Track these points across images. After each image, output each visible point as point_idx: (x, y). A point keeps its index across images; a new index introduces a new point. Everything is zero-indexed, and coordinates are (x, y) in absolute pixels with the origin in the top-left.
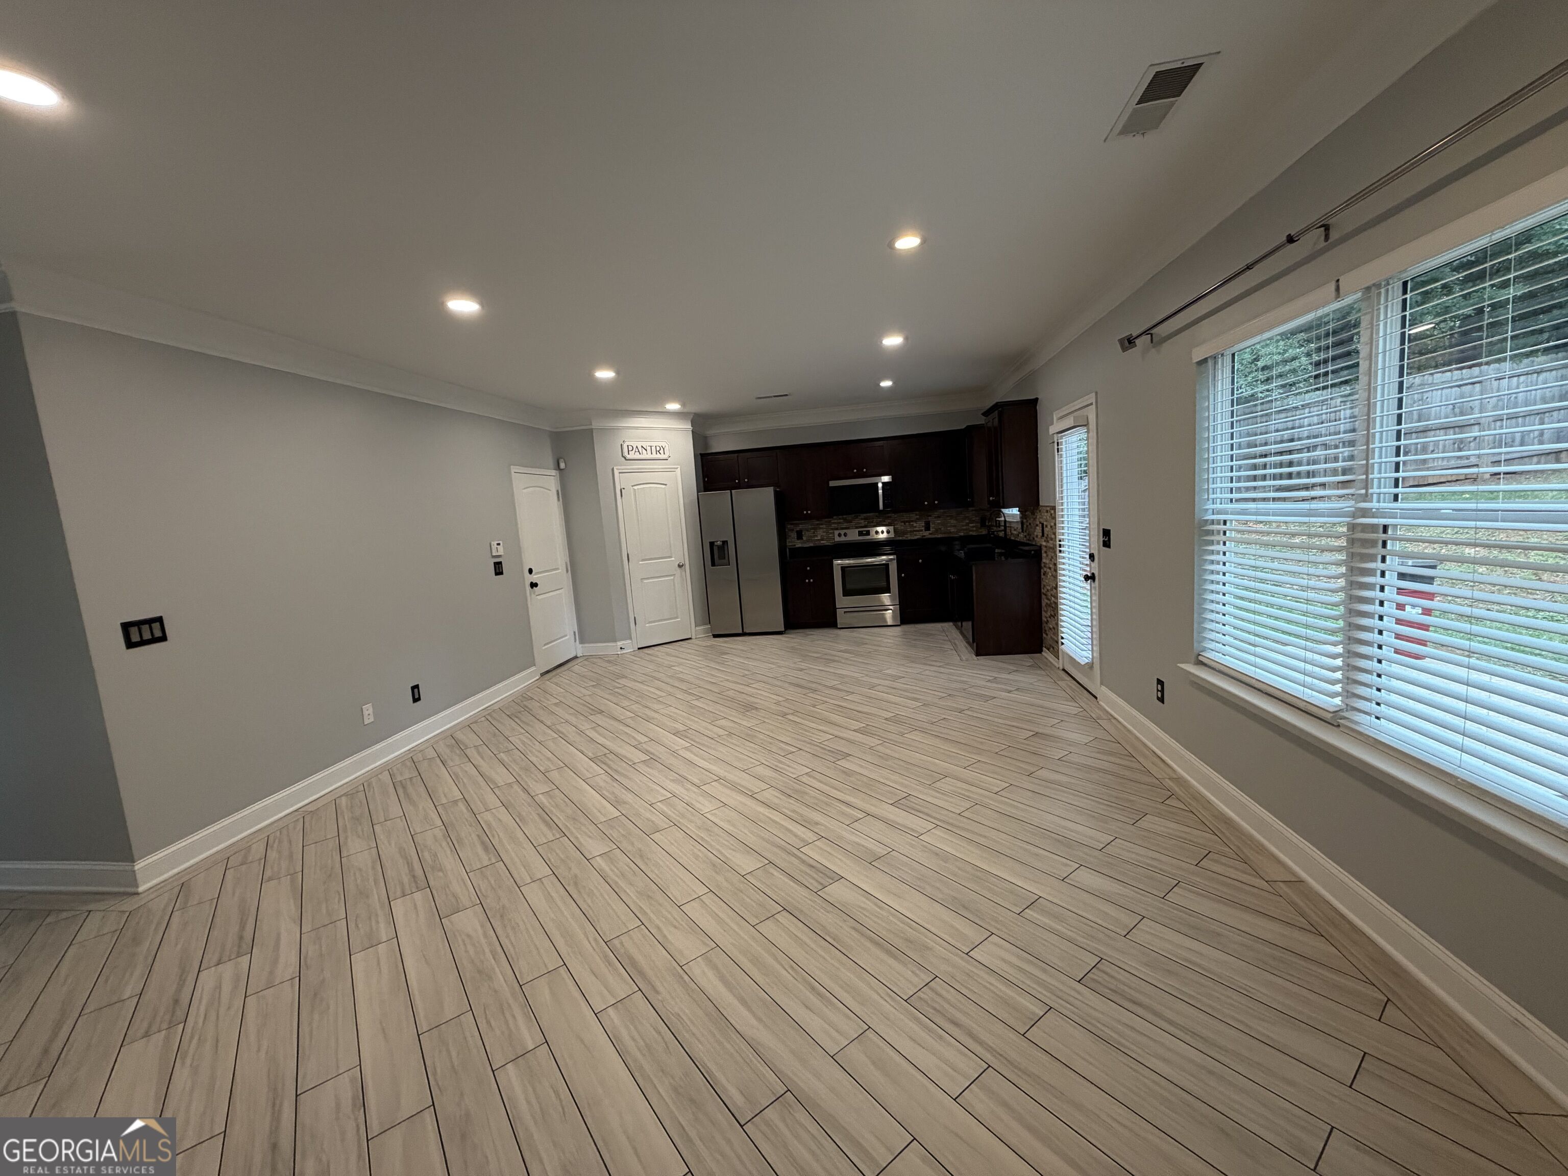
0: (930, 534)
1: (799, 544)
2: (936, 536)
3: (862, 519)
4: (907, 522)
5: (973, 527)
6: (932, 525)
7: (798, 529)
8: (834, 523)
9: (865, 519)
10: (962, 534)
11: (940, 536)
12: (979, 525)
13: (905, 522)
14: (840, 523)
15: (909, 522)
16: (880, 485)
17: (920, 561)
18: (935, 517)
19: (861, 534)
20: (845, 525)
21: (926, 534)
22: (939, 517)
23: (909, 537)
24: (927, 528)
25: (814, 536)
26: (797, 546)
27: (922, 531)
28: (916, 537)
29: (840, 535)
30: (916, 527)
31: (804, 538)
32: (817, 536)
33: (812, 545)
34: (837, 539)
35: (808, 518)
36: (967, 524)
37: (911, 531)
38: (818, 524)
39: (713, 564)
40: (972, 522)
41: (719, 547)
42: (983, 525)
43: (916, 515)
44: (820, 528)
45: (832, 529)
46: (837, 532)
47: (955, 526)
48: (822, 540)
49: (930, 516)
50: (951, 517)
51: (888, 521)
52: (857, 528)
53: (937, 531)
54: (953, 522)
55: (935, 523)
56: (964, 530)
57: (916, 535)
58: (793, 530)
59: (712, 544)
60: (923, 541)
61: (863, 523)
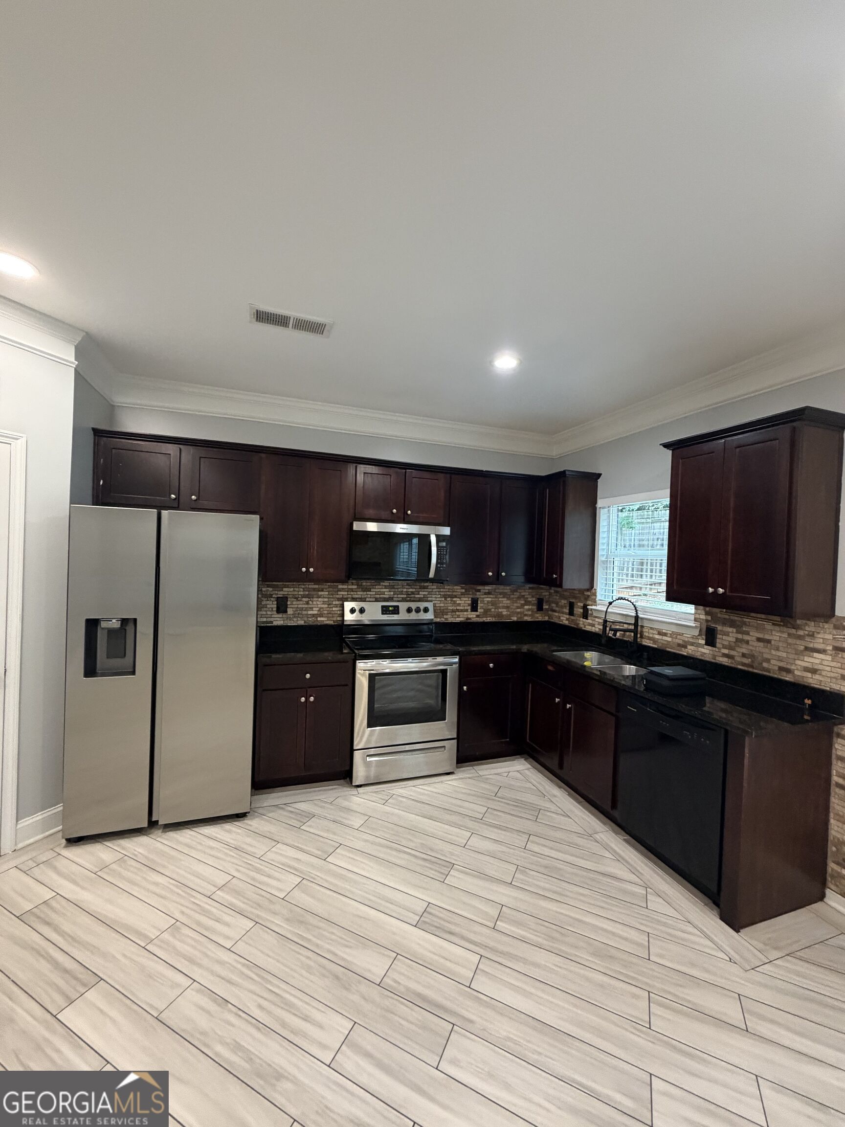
0: (478, 616)
1: (278, 621)
2: (484, 619)
3: (386, 587)
4: (450, 596)
5: (529, 610)
6: (480, 605)
7: (280, 594)
8: (343, 590)
9: (391, 587)
10: (515, 619)
11: (489, 619)
12: (535, 607)
13: (445, 596)
14: (352, 590)
15: (452, 597)
16: (433, 539)
17: (491, 665)
18: (485, 594)
19: (385, 610)
20: (360, 594)
21: (472, 616)
22: (489, 593)
23: (451, 619)
24: (474, 608)
25: (307, 609)
26: (275, 623)
27: (467, 610)
28: (458, 620)
29: (353, 611)
30: (459, 605)
31: (290, 611)
32: (312, 609)
33: (301, 623)
34: (349, 617)
35: (307, 578)
36: (523, 606)
37: (453, 611)
38: (314, 589)
39: (90, 671)
40: (527, 603)
41: (111, 632)
42: (540, 608)
43: (462, 588)
44: (319, 597)
45: (339, 599)
46: (348, 605)
47: (507, 607)
48: (321, 615)
49: (479, 591)
50: (505, 595)
51: (422, 593)
52: (377, 600)
53: (486, 612)
54: (505, 601)
55: (485, 601)
56: (518, 613)
57: (459, 616)
58: (271, 596)
59: (92, 625)
60: (467, 625)
61: (387, 593)
